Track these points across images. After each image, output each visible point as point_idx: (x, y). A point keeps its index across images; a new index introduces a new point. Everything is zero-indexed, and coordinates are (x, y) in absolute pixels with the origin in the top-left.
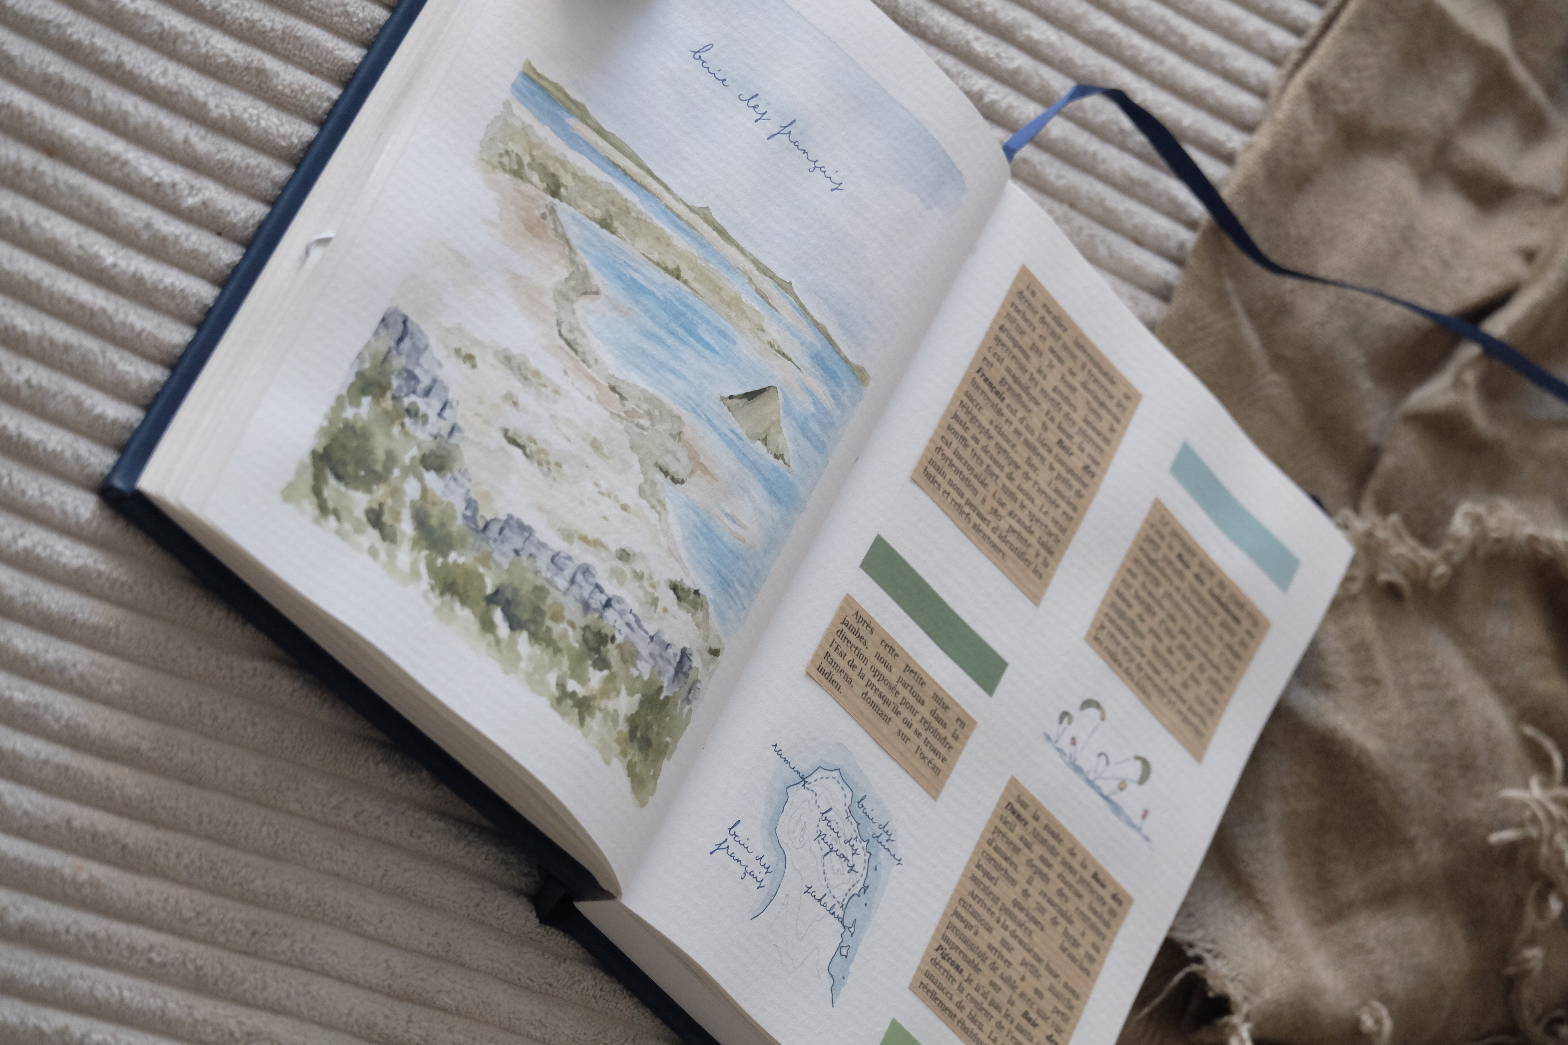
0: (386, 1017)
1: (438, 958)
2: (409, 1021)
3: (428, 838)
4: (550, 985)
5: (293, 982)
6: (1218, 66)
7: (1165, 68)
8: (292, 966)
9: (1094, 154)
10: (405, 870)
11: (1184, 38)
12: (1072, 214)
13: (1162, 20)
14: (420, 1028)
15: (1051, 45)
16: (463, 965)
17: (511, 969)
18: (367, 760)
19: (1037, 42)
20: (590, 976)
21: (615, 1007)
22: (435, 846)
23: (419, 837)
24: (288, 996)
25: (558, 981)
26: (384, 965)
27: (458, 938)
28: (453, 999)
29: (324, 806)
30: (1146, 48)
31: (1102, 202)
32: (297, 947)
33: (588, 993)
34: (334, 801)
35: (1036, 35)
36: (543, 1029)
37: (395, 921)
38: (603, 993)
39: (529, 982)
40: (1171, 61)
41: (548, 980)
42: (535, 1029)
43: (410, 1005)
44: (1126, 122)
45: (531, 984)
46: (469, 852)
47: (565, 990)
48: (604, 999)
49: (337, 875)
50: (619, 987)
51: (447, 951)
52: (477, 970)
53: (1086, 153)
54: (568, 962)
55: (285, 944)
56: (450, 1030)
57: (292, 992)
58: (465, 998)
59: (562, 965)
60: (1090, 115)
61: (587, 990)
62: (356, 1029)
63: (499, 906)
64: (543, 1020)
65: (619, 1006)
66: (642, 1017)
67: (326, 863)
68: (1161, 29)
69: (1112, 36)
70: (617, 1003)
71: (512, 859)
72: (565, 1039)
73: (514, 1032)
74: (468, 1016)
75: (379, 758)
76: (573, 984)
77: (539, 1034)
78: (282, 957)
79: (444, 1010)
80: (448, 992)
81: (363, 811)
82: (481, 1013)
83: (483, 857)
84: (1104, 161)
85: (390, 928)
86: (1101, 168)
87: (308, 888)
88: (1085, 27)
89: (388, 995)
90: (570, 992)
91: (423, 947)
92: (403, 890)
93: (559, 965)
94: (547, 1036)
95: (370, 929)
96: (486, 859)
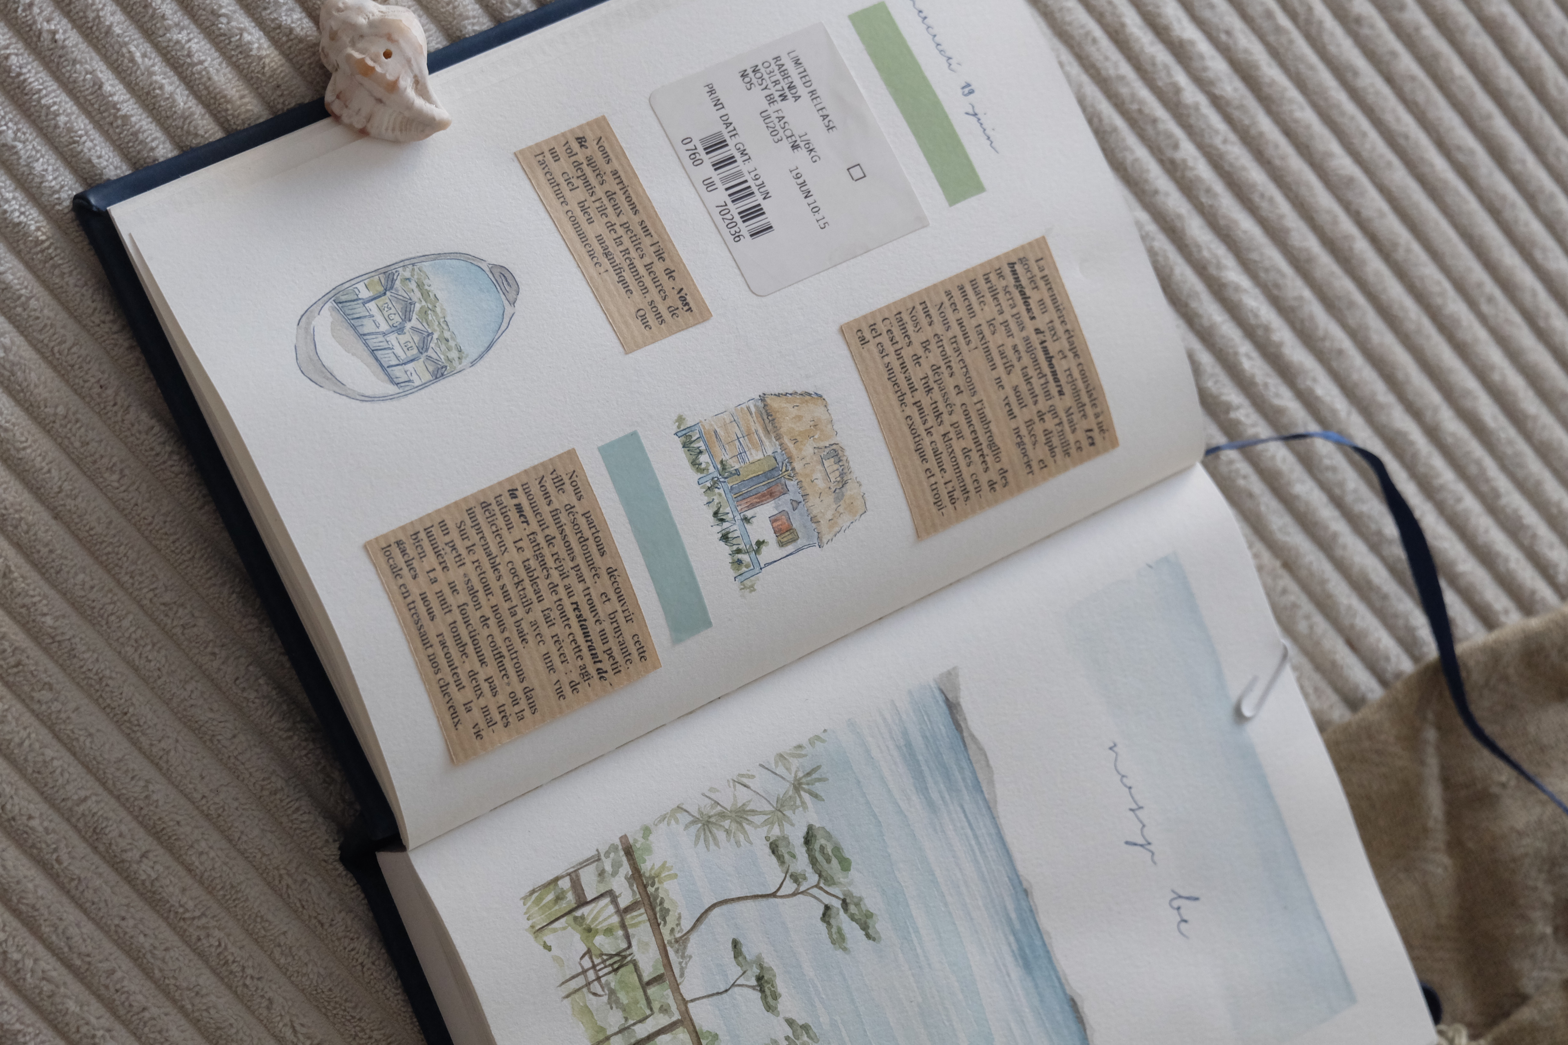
0: (121, 835)
1: (207, 816)
2: (144, 855)
3: (252, 695)
4: (322, 925)
5: (33, 736)
6: (1526, 542)
7: (1460, 507)
8: (42, 721)
9: (1335, 536)
10: (211, 710)
11: (1497, 495)
12: (1281, 572)
13: (1478, 463)
14: (153, 868)
15: (1334, 412)
16: (230, 841)
17: (281, 876)
18: (223, 584)
19: (1317, 398)
20: (367, 941)
21: (383, 991)
22: (257, 709)
23: (244, 690)
24: (21, 744)
25: (331, 925)
26: (142, 783)
27: (237, 809)
28: (202, 863)
29: (155, 595)
30: (1446, 476)
31: (1323, 582)
32: (56, 706)
33: (357, 956)
34: (167, 598)
35: (1319, 391)
36: (290, 959)
37: (176, 749)
38: (374, 967)
39: (298, 905)
40: (1470, 504)
41: (320, 917)
42: (282, 953)
43: (155, 842)
44: (1390, 528)
45: (301, 909)
46: (290, 738)
47: (334, 939)
48: (372, 974)
49: (136, 669)
50: (394, 973)
51: (219, 816)
52: (242, 853)
53: (1326, 528)
54: (352, 915)
55: (46, 695)
56: (184, 890)
57: (27, 743)
58: (213, 869)
59: (343, 914)
60: (1349, 499)
61: (358, 953)
62: (81, 825)
63: (297, 809)
64: (294, 949)
65: (386, 991)
66: (408, 1021)
67: (129, 650)
68: (1473, 470)
69: (1412, 443)
70: (385, 988)
71: (336, 775)
72: (308, 983)
73: (256, 941)
74: (210, 890)
75: (238, 590)
76: (345, 937)
77: (283, 961)
78: (36, 707)
79: (189, 870)
80: (201, 853)
81: (195, 626)
82: (225, 895)
83: (304, 752)
84: (1344, 547)
85: (168, 752)
86: (1339, 552)
87: (97, 660)
88: (1383, 418)
89: (136, 818)
90: (337, 943)
91: (197, 796)
92: (201, 726)
93: (340, 912)
94: (291, 969)
95: (145, 742)
96: (306, 755)
